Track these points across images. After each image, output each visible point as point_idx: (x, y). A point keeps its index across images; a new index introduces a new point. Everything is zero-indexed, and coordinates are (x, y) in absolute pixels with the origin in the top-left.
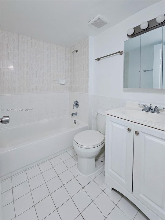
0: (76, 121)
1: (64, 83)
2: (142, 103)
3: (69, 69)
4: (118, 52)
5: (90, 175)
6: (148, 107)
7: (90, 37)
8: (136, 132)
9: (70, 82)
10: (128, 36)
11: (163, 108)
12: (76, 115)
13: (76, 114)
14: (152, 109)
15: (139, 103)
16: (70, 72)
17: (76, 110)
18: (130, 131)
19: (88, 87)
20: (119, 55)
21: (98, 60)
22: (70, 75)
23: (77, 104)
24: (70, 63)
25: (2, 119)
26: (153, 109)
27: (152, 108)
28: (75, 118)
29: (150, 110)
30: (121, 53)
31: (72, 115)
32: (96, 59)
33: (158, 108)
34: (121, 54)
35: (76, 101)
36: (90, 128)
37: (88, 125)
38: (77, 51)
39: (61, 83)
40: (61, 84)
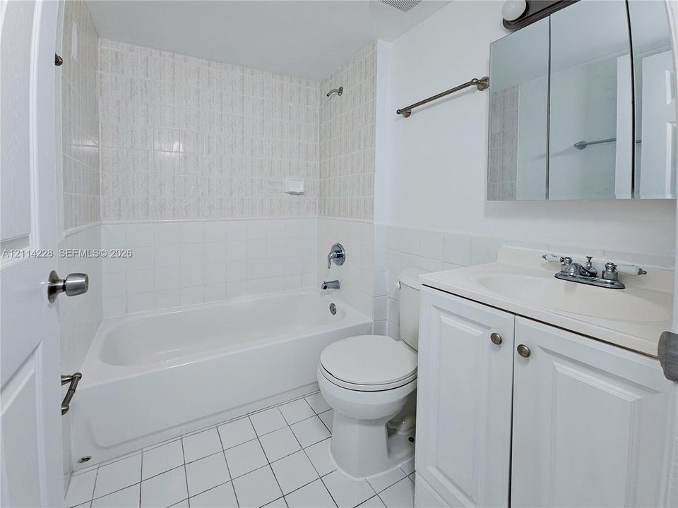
0: (337, 306)
1: (301, 189)
2: (556, 254)
3: (318, 149)
4: (471, 83)
5: (367, 478)
6: (576, 265)
7: (380, 42)
8: (520, 349)
9: (320, 187)
10: (506, 24)
11: (634, 271)
12: (338, 287)
13: (336, 285)
14: (593, 275)
15: (545, 252)
16: (321, 156)
17: (335, 272)
18: (501, 342)
19: (372, 200)
20: (472, 91)
21: (406, 112)
22: (320, 165)
23: (339, 256)
24: (321, 129)
25: (65, 281)
26: (600, 274)
27: (591, 270)
28: (332, 296)
29: (587, 275)
30: (482, 84)
31: (325, 288)
32: (399, 112)
33: (618, 269)
34: (482, 87)
35: (338, 245)
36: (378, 330)
37: (372, 321)
38: (340, 91)
39: (292, 190)
40: (292, 193)
